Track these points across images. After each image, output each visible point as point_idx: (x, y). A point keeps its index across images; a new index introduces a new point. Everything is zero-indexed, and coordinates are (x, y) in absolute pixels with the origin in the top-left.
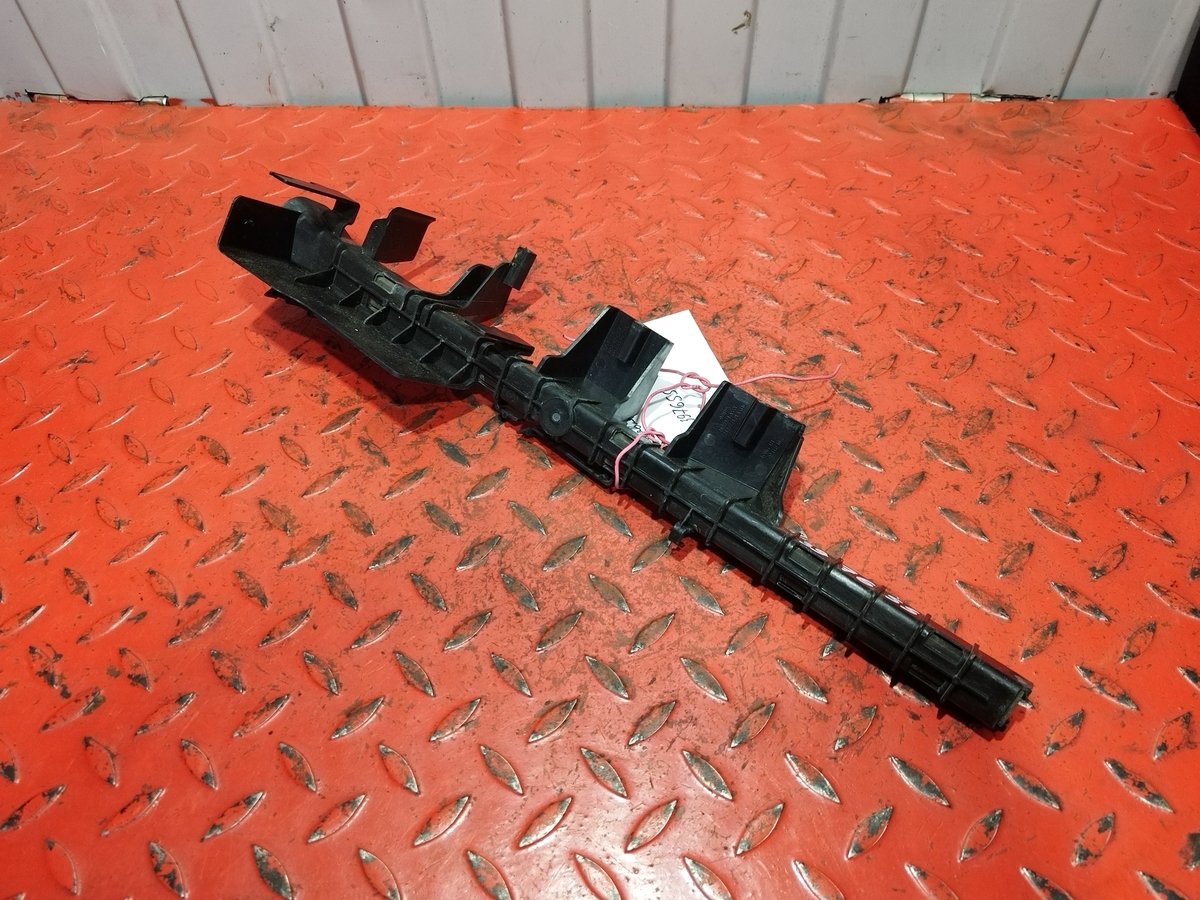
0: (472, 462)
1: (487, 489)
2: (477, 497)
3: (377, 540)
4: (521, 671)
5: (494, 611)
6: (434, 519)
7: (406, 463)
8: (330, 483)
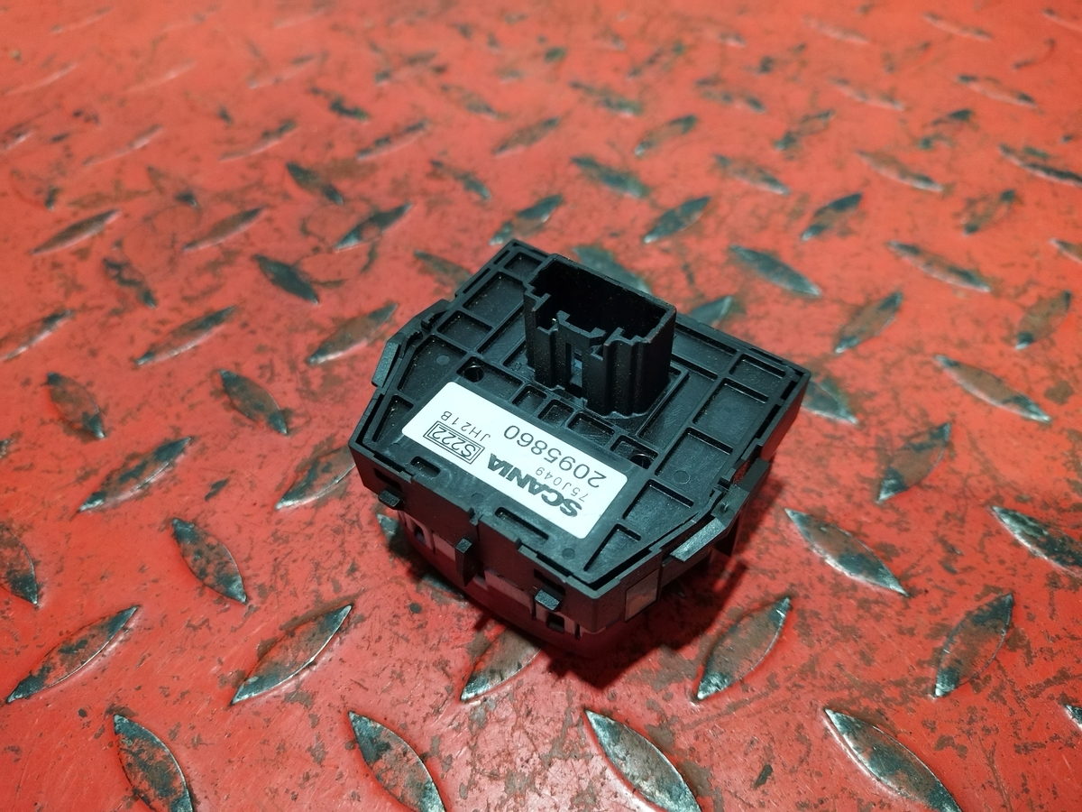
0: (324, 293)
1: (351, 342)
2: (331, 357)
3: (109, 447)
4: (424, 757)
5: (360, 602)
6: (237, 403)
7: (188, 300)
8: (31, 338)
